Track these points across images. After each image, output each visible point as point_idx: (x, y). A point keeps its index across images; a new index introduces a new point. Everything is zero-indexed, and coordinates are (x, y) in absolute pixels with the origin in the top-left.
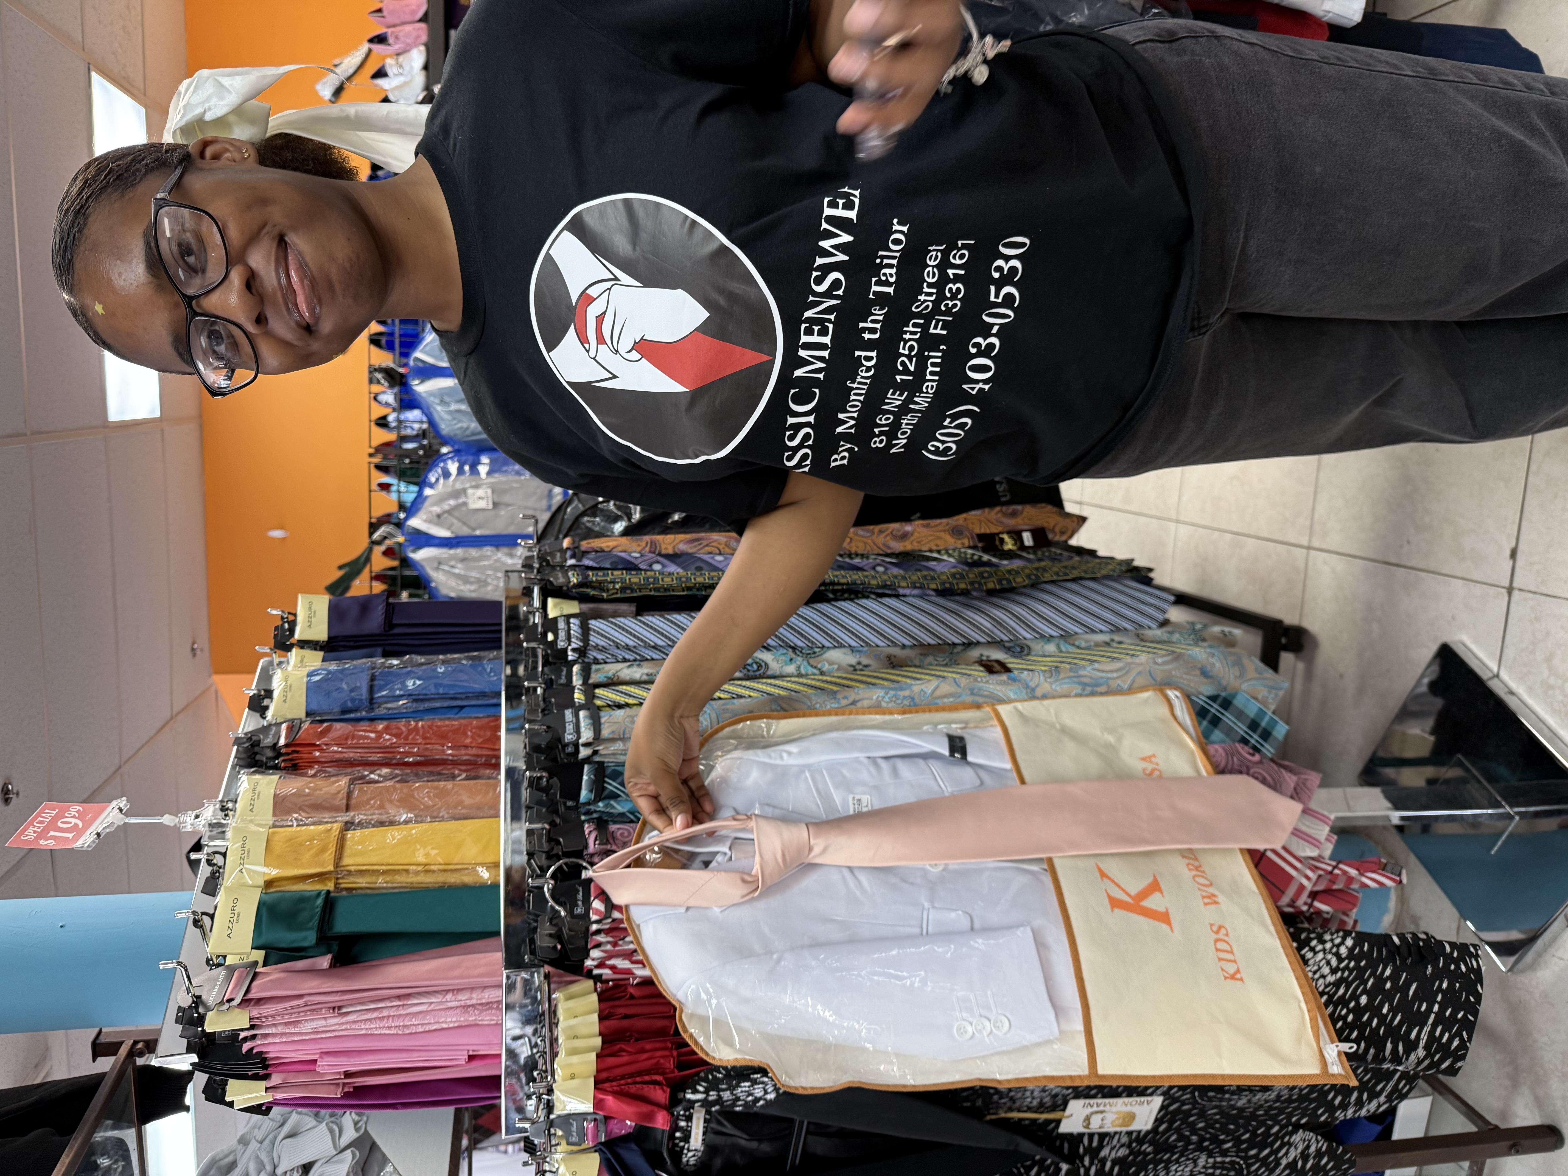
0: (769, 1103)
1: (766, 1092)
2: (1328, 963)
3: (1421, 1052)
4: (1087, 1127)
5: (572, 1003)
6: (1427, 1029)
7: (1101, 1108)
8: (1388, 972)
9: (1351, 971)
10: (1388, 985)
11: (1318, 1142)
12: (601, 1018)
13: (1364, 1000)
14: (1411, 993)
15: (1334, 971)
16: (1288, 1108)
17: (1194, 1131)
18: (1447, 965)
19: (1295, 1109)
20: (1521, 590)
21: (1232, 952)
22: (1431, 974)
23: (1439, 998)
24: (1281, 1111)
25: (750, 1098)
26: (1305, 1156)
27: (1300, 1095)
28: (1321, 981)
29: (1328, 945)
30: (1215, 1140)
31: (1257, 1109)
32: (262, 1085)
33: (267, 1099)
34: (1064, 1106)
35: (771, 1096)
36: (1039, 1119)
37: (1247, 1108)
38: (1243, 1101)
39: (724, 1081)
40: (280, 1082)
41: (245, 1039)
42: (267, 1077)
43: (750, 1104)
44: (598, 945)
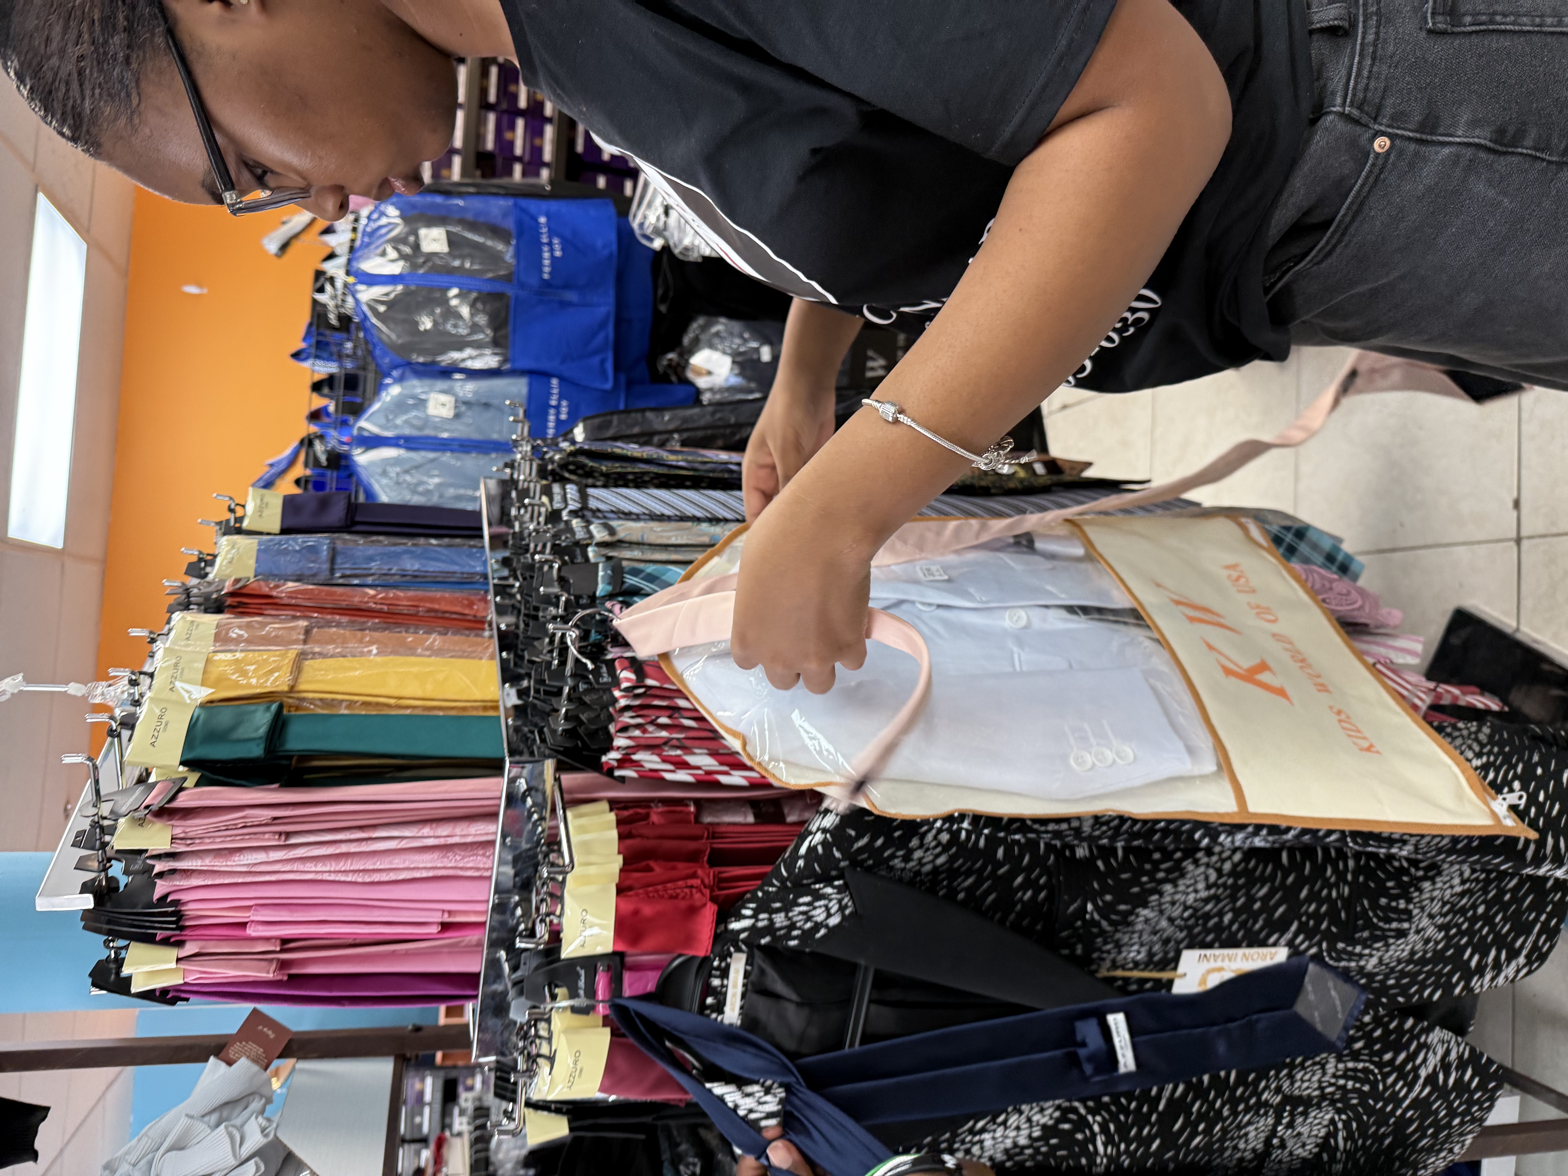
0: (832, 930)
1: (829, 915)
2: (1471, 748)
5: (583, 821)
7: (1219, 964)
8: (1536, 758)
9: (1496, 756)
10: (1539, 771)
11: (1458, 1045)
12: (621, 837)
19: (1430, 974)
20: (1530, 537)
25: (809, 925)
26: (1445, 1065)
27: (1435, 952)
31: (1388, 977)
32: (173, 953)
33: (176, 980)
34: (1176, 960)
35: (834, 921)
36: (1147, 980)
37: (1377, 974)
38: (1374, 961)
39: (775, 898)
40: (196, 950)
41: (161, 875)
42: (180, 944)
43: (806, 936)
44: (624, 728)
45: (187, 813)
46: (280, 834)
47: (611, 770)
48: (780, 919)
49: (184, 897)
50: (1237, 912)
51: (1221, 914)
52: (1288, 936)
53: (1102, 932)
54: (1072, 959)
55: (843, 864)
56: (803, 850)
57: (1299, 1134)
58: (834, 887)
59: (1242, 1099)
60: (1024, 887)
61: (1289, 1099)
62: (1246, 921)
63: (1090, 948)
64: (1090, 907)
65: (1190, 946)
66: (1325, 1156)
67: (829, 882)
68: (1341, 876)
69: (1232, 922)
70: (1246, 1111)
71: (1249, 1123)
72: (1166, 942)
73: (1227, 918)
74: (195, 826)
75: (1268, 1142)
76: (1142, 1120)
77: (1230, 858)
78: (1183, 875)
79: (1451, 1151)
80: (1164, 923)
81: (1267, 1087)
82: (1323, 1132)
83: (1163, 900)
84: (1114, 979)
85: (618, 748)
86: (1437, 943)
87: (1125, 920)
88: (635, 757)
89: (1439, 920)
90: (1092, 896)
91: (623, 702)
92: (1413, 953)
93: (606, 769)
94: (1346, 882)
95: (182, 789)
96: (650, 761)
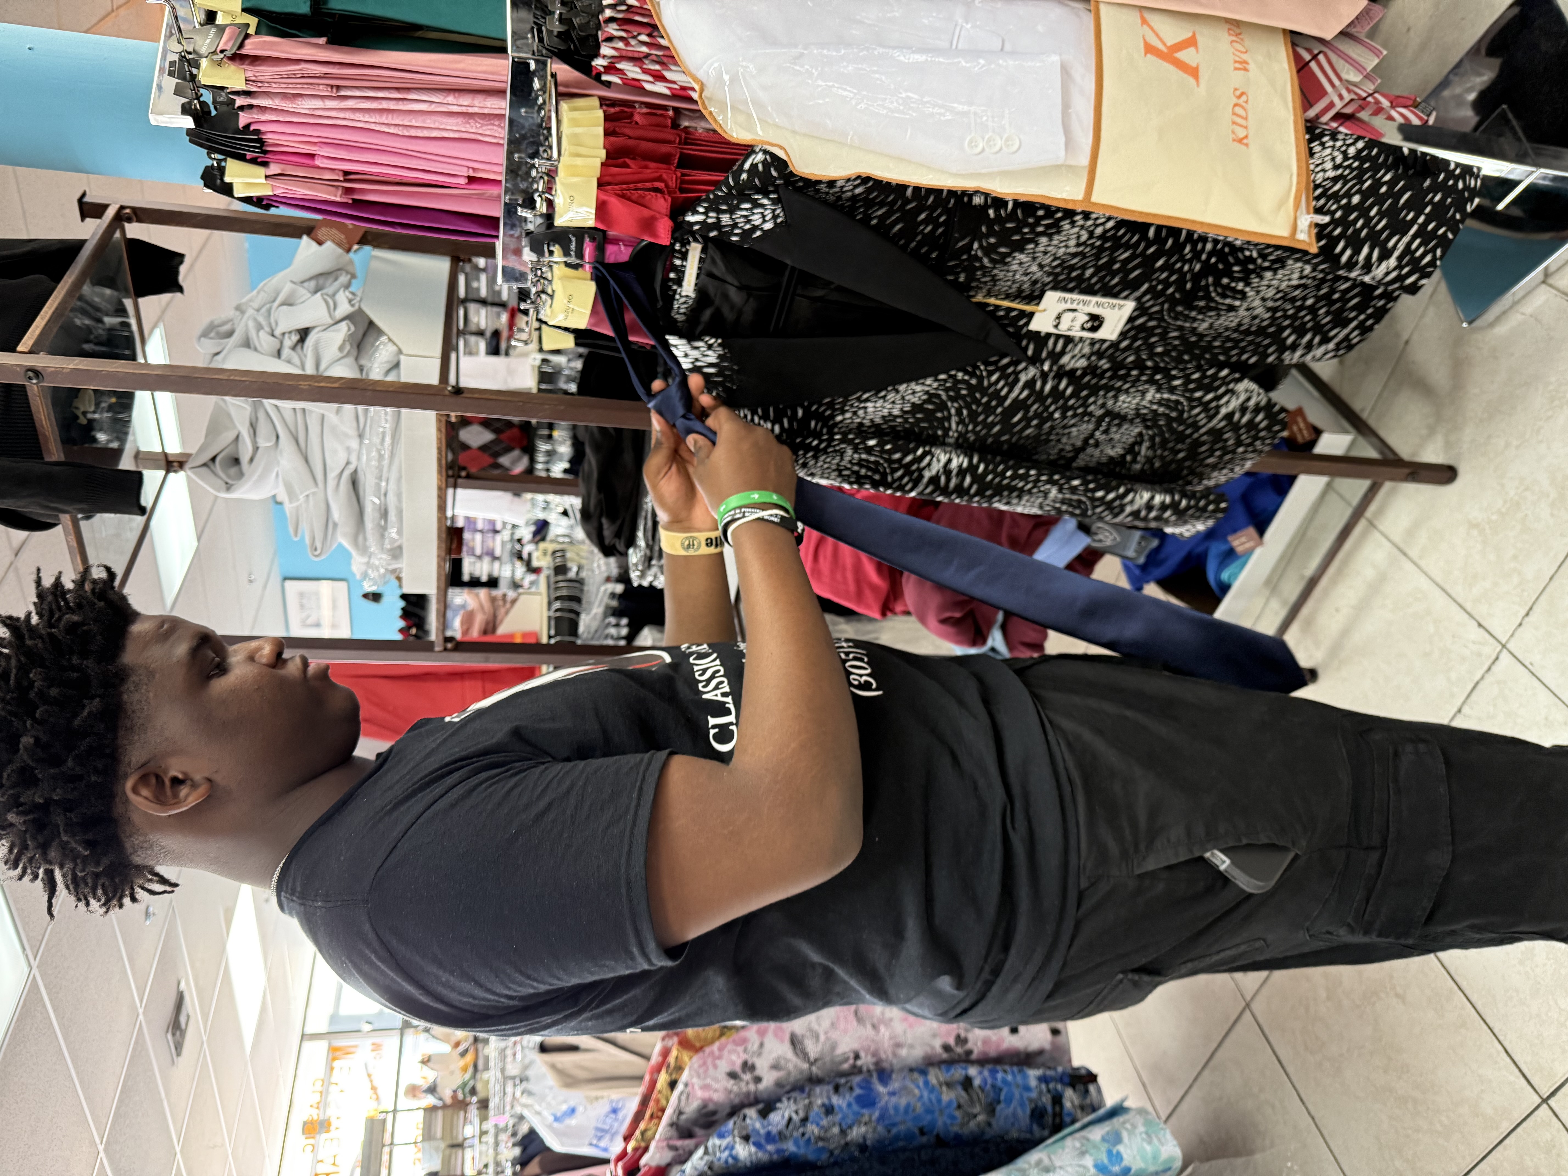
0: (765, 233)
1: (764, 221)
2: (1333, 159)
3: (1392, 262)
4: (1056, 326)
6: (1406, 239)
7: (1074, 306)
8: (1387, 177)
9: (1352, 171)
10: (1384, 189)
11: (1259, 395)
12: (606, 134)
13: (1356, 199)
14: (1403, 200)
15: (1336, 167)
16: (1243, 340)
17: (1152, 355)
18: (1446, 180)
19: (1250, 343)
21: (1246, 119)
22: (1429, 187)
23: (1428, 210)
24: (1236, 342)
25: (748, 227)
26: (1243, 409)
27: (1259, 327)
28: (1321, 174)
29: (1339, 144)
30: (1166, 372)
31: (1215, 339)
32: (261, 171)
33: (267, 192)
34: (1040, 297)
35: (768, 226)
36: (1014, 309)
37: (1207, 335)
38: (1205, 325)
39: (725, 200)
40: (279, 171)
41: (242, 108)
42: (265, 164)
43: (746, 234)
44: (610, 39)
45: (255, 60)
46: (332, 86)
47: (599, 75)
48: (725, 219)
49: (263, 128)
50: (1098, 269)
51: (1084, 268)
52: (1138, 294)
53: (983, 267)
54: (955, 284)
55: (778, 182)
56: (747, 166)
57: (1111, 439)
58: (770, 199)
59: (1072, 407)
60: (926, 222)
61: (1108, 413)
62: (1105, 277)
63: (971, 278)
64: (976, 245)
65: (1055, 288)
66: (1129, 458)
67: (766, 194)
68: (1196, 255)
69: (1092, 276)
70: (1074, 416)
71: (1073, 425)
72: (1035, 282)
73: (1089, 272)
74: (264, 72)
75: (1085, 441)
76: (989, 410)
77: (1103, 224)
78: (1059, 232)
79: (1232, 470)
80: (1034, 268)
81: (1095, 402)
82: (1131, 440)
83: (1037, 249)
84: (988, 305)
85: (604, 57)
86: (1263, 320)
87: (1002, 260)
88: (619, 66)
89: (1270, 304)
90: (979, 237)
91: (608, 13)
92: (1240, 325)
93: (594, 73)
94: (1199, 260)
95: (247, 36)
96: (632, 71)
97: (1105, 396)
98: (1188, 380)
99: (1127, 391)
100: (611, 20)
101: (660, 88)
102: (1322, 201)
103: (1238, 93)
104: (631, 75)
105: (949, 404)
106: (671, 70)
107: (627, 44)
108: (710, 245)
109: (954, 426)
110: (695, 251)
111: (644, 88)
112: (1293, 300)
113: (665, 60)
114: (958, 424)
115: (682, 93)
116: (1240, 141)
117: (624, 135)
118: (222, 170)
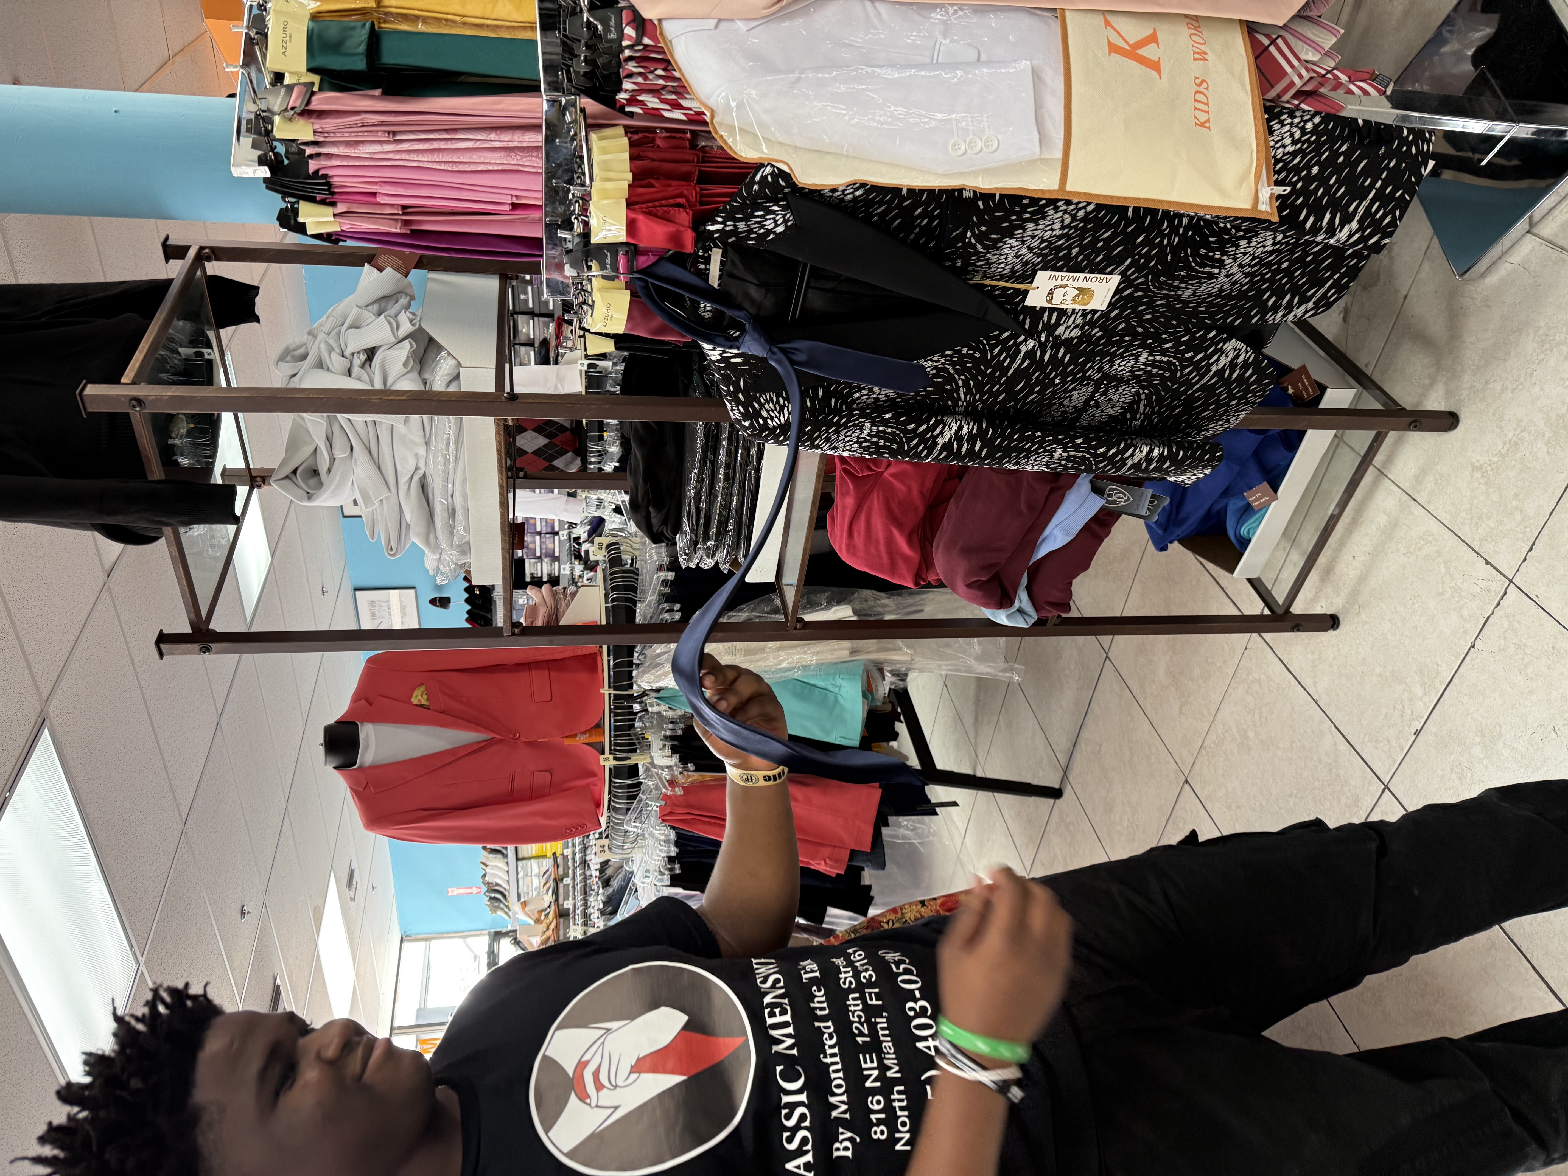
0: (778, 236)
1: (777, 226)
2: (1292, 135)
3: (1354, 225)
4: (1049, 301)
6: (1365, 203)
7: (1064, 282)
8: (1344, 148)
9: (1310, 145)
10: (1341, 159)
11: (1247, 352)
12: (632, 158)
13: (1315, 170)
14: (1359, 168)
16: (1226, 305)
17: (1141, 322)
18: (1400, 146)
19: (1234, 306)
21: (1207, 104)
22: (1383, 154)
23: (1384, 174)
24: (1220, 307)
25: (762, 231)
26: (1232, 365)
27: (1240, 292)
28: (1281, 150)
29: (1296, 120)
30: (1157, 336)
31: (1199, 305)
32: (330, 210)
33: (335, 228)
34: (1033, 276)
35: (780, 229)
36: (1009, 289)
37: (1191, 302)
38: (1189, 293)
39: (739, 210)
40: (345, 210)
41: (311, 156)
42: (333, 204)
43: (761, 238)
44: (630, 75)
45: (321, 114)
46: (389, 132)
47: (622, 107)
48: (742, 226)
49: (330, 172)
50: (1083, 248)
51: (1070, 248)
52: (1122, 268)
53: (977, 253)
54: (953, 269)
55: (786, 190)
56: (757, 178)
57: (1110, 400)
58: (779, 206)
59: (1071, 373)
60: (922, 216)
61: (1105, 376)
62: (1089, 255)
63: (967, 263)
64: (969, 234)
65: (1044, 268)
66: (1128, 416)
67: (776, 202)
68: (1174, 229)
69: (1078, 255)
70: (1073, 382)
71: (1074, 389)
72: (1026, 263)
73: (1075, 251)
74: (329, 124)
75: (1086, 403)
76: (994, 380)
77: (1084, 207)
78: (1044, 218)
79: (1227, 421)
80: (1024, 251)
81: (1092, 367)
82: (1129, 400)
83: (1025, 234)
84: (985, 286)
85: (626, 91)
86: (1242, 285)
87: (995, 246)
88: (639, 98)
89: (1247, 270)
90: (972, 226)
91: (627, 53)
92: (1221, 290)
93: (618, 106)
94: (1177, 234)
95: (313, 93)
96: (652, 102)
97: (1101, 361)
98: (1177, 342)
99: (1121, 356)
100: (630, 58)
101: (677, 115)
102: (1283, 175)
103: (1198, 81)
104: (650, 105)
105: (957, 376)
106: (686, 98)
107: (646, 78)
108: (729, 248)
109: (962, 396)
110: (716, 256)
111: (663, 116)
112: (1269, 265)
113: (680, 90)
114: (966, 394)
115: (696, 117)
116: (1202, 125)
117: (648, 158)
118: (296, 212)
